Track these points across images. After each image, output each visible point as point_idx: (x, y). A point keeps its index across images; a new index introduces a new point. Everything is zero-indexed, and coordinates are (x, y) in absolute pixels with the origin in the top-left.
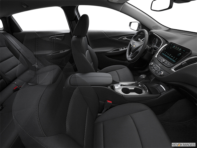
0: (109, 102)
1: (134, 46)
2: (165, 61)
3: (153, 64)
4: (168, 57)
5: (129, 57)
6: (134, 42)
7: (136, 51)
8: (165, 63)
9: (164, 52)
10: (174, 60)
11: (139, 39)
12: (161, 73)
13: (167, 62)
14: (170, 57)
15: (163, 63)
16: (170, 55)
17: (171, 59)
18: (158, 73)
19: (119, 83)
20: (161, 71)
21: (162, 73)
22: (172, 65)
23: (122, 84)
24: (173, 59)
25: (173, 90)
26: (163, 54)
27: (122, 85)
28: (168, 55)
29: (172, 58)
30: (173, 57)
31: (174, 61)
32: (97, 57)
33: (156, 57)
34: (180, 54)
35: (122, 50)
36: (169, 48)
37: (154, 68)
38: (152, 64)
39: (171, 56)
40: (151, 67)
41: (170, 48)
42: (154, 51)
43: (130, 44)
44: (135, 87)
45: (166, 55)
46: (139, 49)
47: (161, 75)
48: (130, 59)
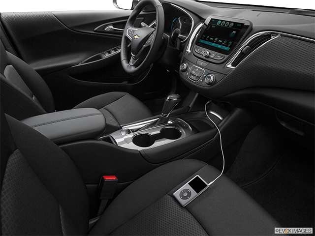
0: (108, 178)
1: (136, 37)
2: (210, 54)
3: (187, 67)
4: (213, 45)
5: (129, 66)
6: (134, 31)
7: (143, 49)
8: (211, 56)
9: (202, 37)
10: (226, 45)
11: (143, 24)
12: (210, 77)
13: (214, 55)
14: (217, 43)
15: (206, 59)
16: (216, 39)
17: (219, 46)
18: (203, 80)
19: (121, 128)
20: (209, 74)
21: (212, 78)
22: (227, 56)
23: (130, 129)
24: (224, 45)
25: (238, 111)
26: (202, 41)
27: (129, 132)
28: (212, 41)
29: (221, 44)
30: (223, 42)
31: (226, 48)
32: (43, 80)
33: (189, 50)
34: (234, 32)
35: (107, 55)
36: (211, 27)
37: (191, 74)
38: (185, 67)
39: (218, 40)
40: (184, 74)
41: (213, 26)
42: (181, 43)
43: (126, 38)
44: (161, 127)
45: (207, 43)
46: (148, 41)
47: (210, 84)
48: (133, 69)
